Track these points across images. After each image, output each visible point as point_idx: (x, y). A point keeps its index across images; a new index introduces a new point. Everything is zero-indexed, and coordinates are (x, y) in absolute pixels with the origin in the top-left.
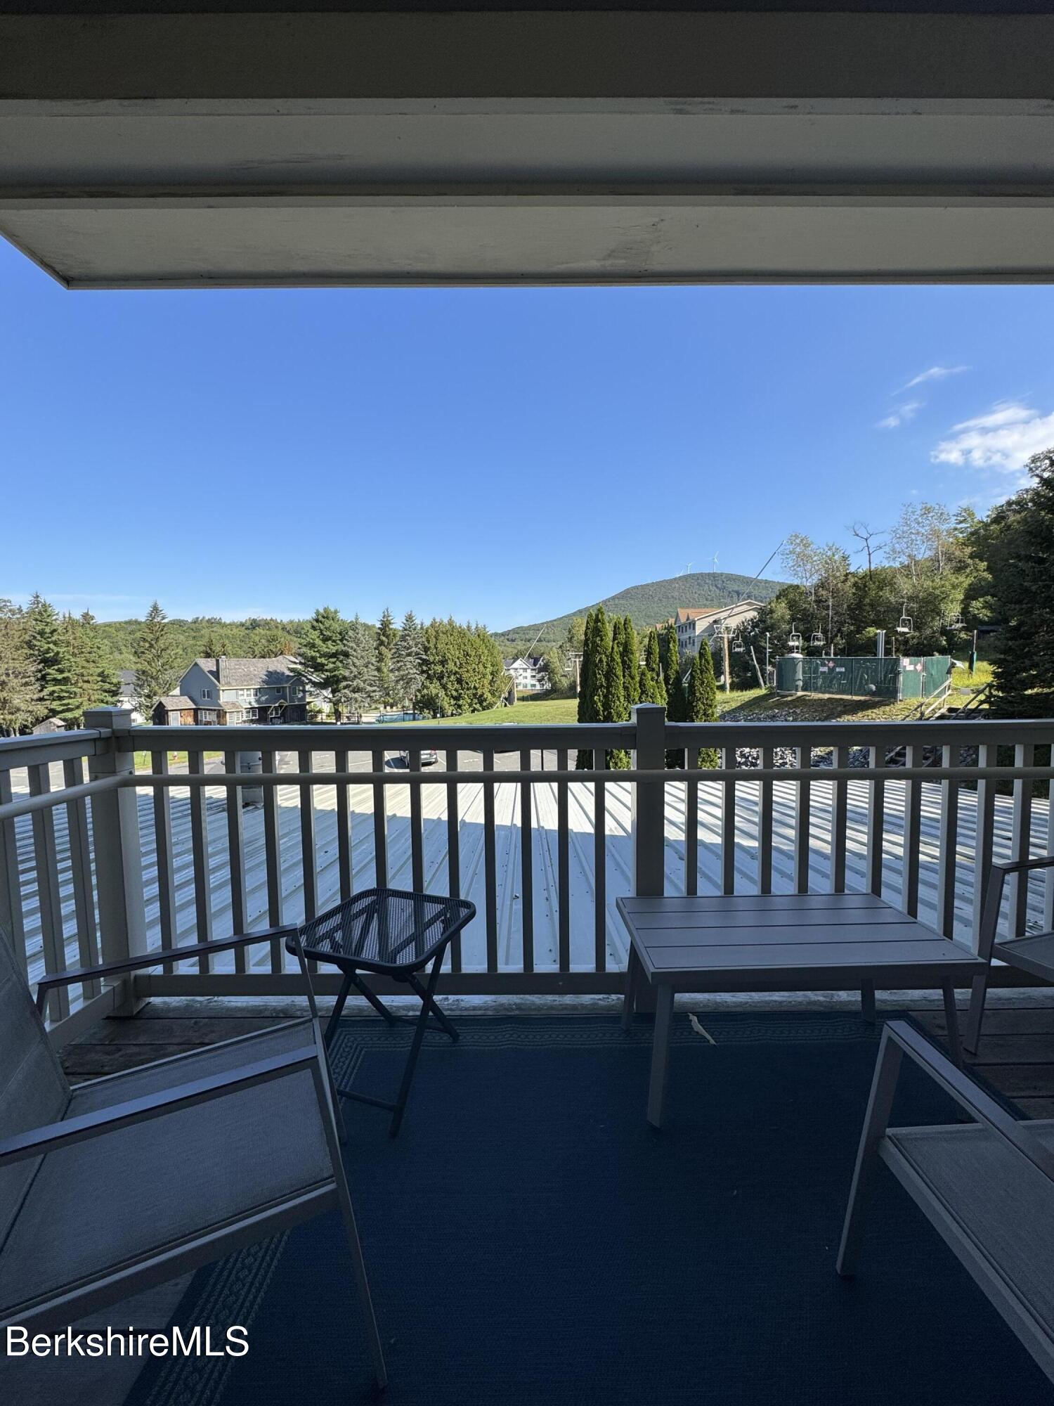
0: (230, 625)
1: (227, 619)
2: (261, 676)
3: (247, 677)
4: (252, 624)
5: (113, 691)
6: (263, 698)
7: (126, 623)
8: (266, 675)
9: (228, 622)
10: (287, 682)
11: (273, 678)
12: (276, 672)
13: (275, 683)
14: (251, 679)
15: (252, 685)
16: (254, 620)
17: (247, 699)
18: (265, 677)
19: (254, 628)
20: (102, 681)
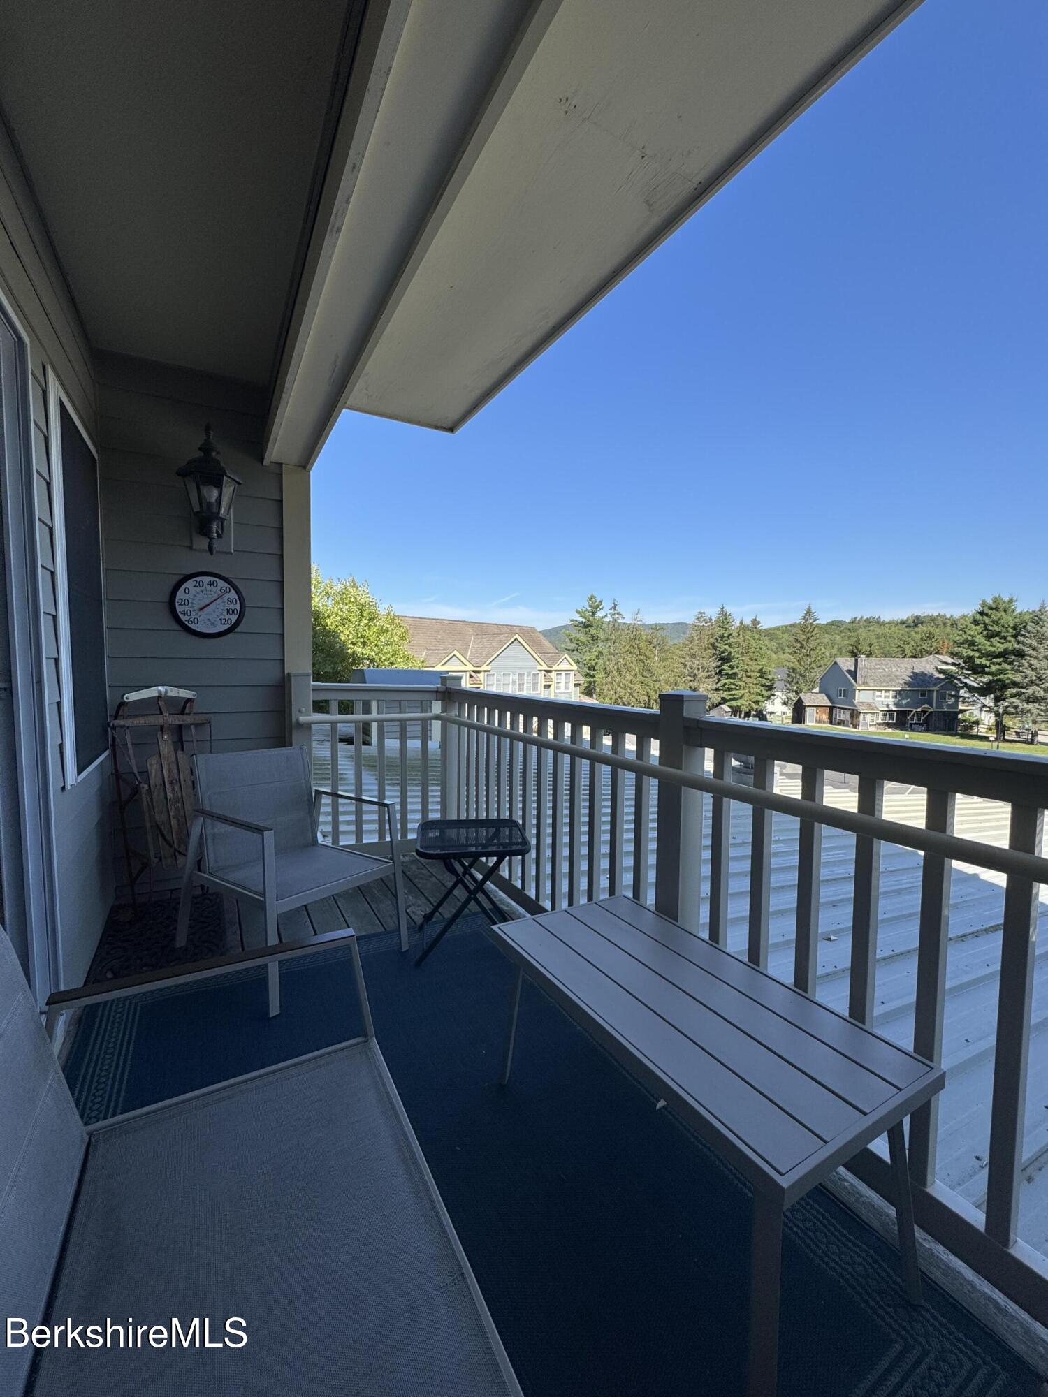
0: (889, 623)
1: (886, 617)
2: (904, 677)
3: (889, 678)
4: (914, 622)
5: (767, 686)
6: (904, 702)
7: (791, 626)
8: (911, 677)
9: (887, 620)
10: (935, 685)
11: (919, 680)
12: (923, 674)
13: (920, 686)
14: (892, 680)
15: (891, 686)
16: (917, 617)
17: (886, 701)
18: (908, 679)
19: (916, 626)
20: (761, 677)
